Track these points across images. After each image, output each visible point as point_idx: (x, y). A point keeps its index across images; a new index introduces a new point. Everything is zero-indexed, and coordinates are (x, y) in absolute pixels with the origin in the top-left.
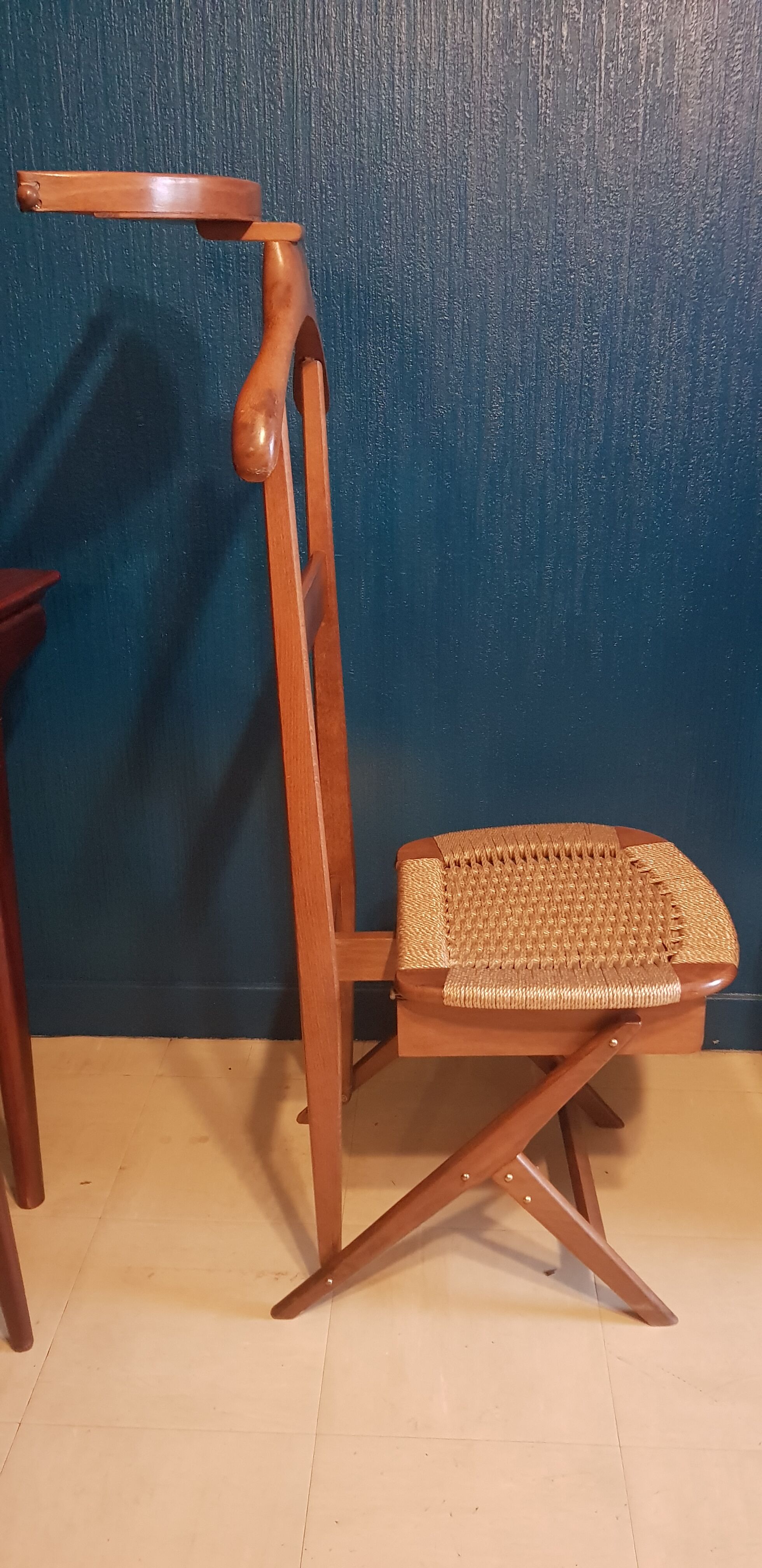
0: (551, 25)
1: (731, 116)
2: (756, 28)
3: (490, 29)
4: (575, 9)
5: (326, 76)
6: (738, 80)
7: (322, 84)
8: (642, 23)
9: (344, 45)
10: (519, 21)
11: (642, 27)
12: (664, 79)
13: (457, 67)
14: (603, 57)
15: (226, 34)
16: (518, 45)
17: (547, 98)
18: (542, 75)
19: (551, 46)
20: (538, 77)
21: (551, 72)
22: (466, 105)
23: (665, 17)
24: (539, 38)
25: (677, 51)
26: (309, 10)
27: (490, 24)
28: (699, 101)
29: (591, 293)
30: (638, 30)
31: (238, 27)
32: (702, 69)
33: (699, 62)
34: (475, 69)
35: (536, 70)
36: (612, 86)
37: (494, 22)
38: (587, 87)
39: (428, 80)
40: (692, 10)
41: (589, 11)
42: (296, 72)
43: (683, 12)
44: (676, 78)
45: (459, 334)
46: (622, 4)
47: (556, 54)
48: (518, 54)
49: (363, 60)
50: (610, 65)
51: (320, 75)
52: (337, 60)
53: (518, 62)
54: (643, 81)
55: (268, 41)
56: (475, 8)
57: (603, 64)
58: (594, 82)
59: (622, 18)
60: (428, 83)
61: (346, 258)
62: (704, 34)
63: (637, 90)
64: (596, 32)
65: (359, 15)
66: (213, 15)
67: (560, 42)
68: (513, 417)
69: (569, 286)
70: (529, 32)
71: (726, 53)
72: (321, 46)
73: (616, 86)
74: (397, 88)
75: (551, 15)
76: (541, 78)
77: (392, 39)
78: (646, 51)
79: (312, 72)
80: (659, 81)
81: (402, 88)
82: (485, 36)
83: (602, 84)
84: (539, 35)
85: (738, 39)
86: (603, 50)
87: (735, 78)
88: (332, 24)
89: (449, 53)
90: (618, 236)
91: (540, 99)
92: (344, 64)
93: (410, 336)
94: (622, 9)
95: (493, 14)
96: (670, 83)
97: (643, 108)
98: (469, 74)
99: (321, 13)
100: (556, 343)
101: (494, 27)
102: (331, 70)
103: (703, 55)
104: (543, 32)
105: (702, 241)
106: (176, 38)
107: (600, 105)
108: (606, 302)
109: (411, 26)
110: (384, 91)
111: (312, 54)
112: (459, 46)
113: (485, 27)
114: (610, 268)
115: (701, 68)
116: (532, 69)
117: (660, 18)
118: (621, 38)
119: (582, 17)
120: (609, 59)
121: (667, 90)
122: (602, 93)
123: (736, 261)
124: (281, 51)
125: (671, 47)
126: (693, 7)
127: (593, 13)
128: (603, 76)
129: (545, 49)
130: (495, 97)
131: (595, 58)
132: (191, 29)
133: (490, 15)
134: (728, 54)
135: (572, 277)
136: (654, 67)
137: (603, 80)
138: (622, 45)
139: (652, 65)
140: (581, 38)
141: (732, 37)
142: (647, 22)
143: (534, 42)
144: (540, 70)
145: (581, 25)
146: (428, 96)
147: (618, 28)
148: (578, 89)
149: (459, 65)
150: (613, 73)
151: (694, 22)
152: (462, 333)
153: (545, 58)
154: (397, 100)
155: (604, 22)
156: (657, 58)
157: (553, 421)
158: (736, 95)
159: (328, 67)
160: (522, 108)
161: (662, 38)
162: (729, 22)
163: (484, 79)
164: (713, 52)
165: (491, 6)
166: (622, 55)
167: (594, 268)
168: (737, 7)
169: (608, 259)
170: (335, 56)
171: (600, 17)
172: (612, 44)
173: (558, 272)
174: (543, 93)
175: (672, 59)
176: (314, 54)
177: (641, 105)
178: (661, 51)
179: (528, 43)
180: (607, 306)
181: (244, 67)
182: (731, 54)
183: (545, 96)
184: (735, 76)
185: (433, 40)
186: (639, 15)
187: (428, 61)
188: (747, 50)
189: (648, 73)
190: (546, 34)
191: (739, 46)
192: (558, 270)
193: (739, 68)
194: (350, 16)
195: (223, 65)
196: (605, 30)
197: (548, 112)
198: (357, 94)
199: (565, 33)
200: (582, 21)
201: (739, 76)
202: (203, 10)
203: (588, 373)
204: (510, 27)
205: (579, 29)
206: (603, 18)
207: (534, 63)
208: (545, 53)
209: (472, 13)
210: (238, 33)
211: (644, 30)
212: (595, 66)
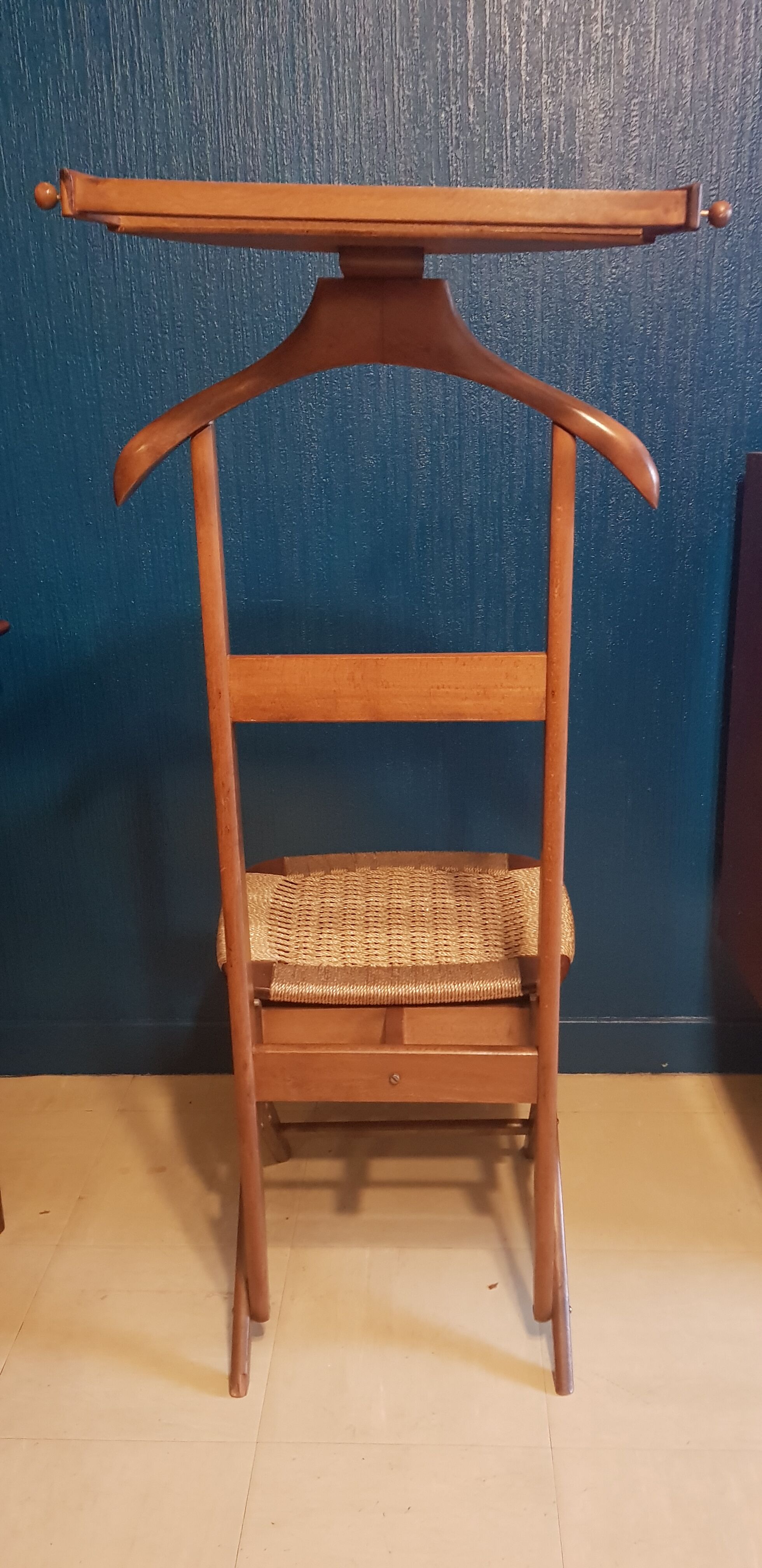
0: (457, 98)
1: (632, 177)
2: (650, 96)
3: (401, 105)
4: (480, 84)
5: (251, 153)
6: (635, 145)
7: (246, 161)
8: (543, 94)
9: (266, 123)
10: (428, 96)
11: (543, 97)
12: (566, 145)
13: (371, 140)
14: (508, 127)
15: (155, 117)
16: (428, 118)
17: (457, 166)
18: (452, 145)
19: (459, 118)
20: (448, 148)
21: (461, 143)
22: (382, 175)
23: (564, 87)
24: (447, 112)
25: (577, 119)
26: (232, 93)
27: (401, 100)
28: (600, 165)
29: (507, 346)
30: (539, 101)
31: (166, 111)
32: (601, 136)
33: (599, 129)
34: (389, 142)
35: (446, 141)
36: (518, 154)
37: (404, 98)
38: (495, 155)
39: (345, 154)
40: (589, 81)
41: (493, 85)
42: (221, 150)
43: (581, 83)
44: (578, 144)
45: (384, 389)
46: (523, 77)
47: (465, 127)
48: (428, 127)
49: (284, 137)
50: (515, 134)
51: (244, 151)
52: (260, 137)
53: (428, 134)
54: (546, 148)
55: (194, 121)
56: (386, 85)
57: (508, 133)
58: (501, 151)
59: (524, 90)
60: (345, 156)
61: (276, 320)
62: (602, 102)
63: (541, 157)
64: (501, 104)
65: (278, 95)
66: (143, 101)
67: (467, 114)
68: (440, 465)
69: (487, 340)
70: (436, 105)
71: (623, 120)
72: (244, 125)
73: (521, 154)
74: (317, 162)
75: (458, 89)
76: (451, 149)
77: (310, 117)
78: (548, 120)
79: (237, 150)
80: (561, 147)
81: (322, 162)
82: (396, 111)
83: (509, 152)
84: (447, 109)
85: (634, 105)
86: (508, 121)
87: (634, 142)
88: (254, 105)
89: (364, 128)
90: (530, 293)
91: (451, 167)
92: (266, 141)
93: (339, 392)
94: (524, 82)
95: (404, 91)
96: (572, 149)
97: (548, 173)
98: (383, 147)
99: (243, 95)
100: (477, 394)
101: (405, 102)
102: (254, 147)
103: (602, 122)
104: (451, 106)
105: (610, 294)
106: (109, 121)
107: (508, 171)
108: (521, 355)
109: (328, 104)
110: (304, 165)
111: (236, 133)
112: (373, 121)
113: (397, 102)
114: (524, 323)
115: (600, 134)
116: (443, 140)
117: (560, 89)
118: (524, 110)
119: (487, 91)
120: (513, 129)
121: (570, 155)
122: (509, 160)
123: (643, 312)
124: (207, 131)
125: (571, 116)
126: (590, 79)
127: (496, 86)
128: (509, 144)
129: (454, 121)
130: (409, 168)
131: (501, 128)
132: (123, 113)
133: (401, 92)
134: (625, 120)
135: (489, 332)
136: (557, 135)
137: (509, 149)
138: (525, 116)
139: (555, 133)
140: (486, 110)
141: (628, 105)
142: (548, 93)
143: (443, 115)
144: (450, 141)
145: (486, 98)
146: (346, 169)
147: (520, 99)
148: (486, 157)
149: (374, 139)
150: (518, 142)
151: (592, 91)
152: (388, 388)
153: (454, 130)
154: (318, 173)
155: (508, 95)
156: (559, 127)
157: (477, 468)
158: (635, 158)
159: (251, 144)
160: (434, 177)
161: (562, 108)
162: (625, 91)
163: (397, 151)
164: (611, 118)
165: (401, 83)
166: (525, 124)
167: (509, 323)
168: (631, 77)
169: (522, 314)
170: (258, 135)
171: (504, 90)
172: (516, 115)
173: (476, 328)
174: (454, 162)
175: (573, 129)
176: (238, 133)
177: (546, 170)
178: (562, 119)
179: (437, 117)
180: (523, 358)
181: (174, 147)
182: (627, 121)
183: (455, 165)
184: (632, 140)
185: (349, 116)
186: (540, 87)
187: (345, 137)
188: (642, 116)
189: (550, 140)
190: (453, 107)
191: (634, 113)
192: (475, 326)
193: (636, 133)
194: (270, 96)
195: (154, 146)
196: (508, 102)
197: (459, 179)
198: (279, 168)
199: (472, 107)
200: (487, 94)
201: (637, 141)
202: (133, 96)
203: (508, 421)
204: (419, 103)
205: (484, 102)
206: (507, 91)
207: (443, 134)
208: (454, 125)
209: (383, 90)
210: (167, 117)
211: (545, 100)
212: (501, 135)
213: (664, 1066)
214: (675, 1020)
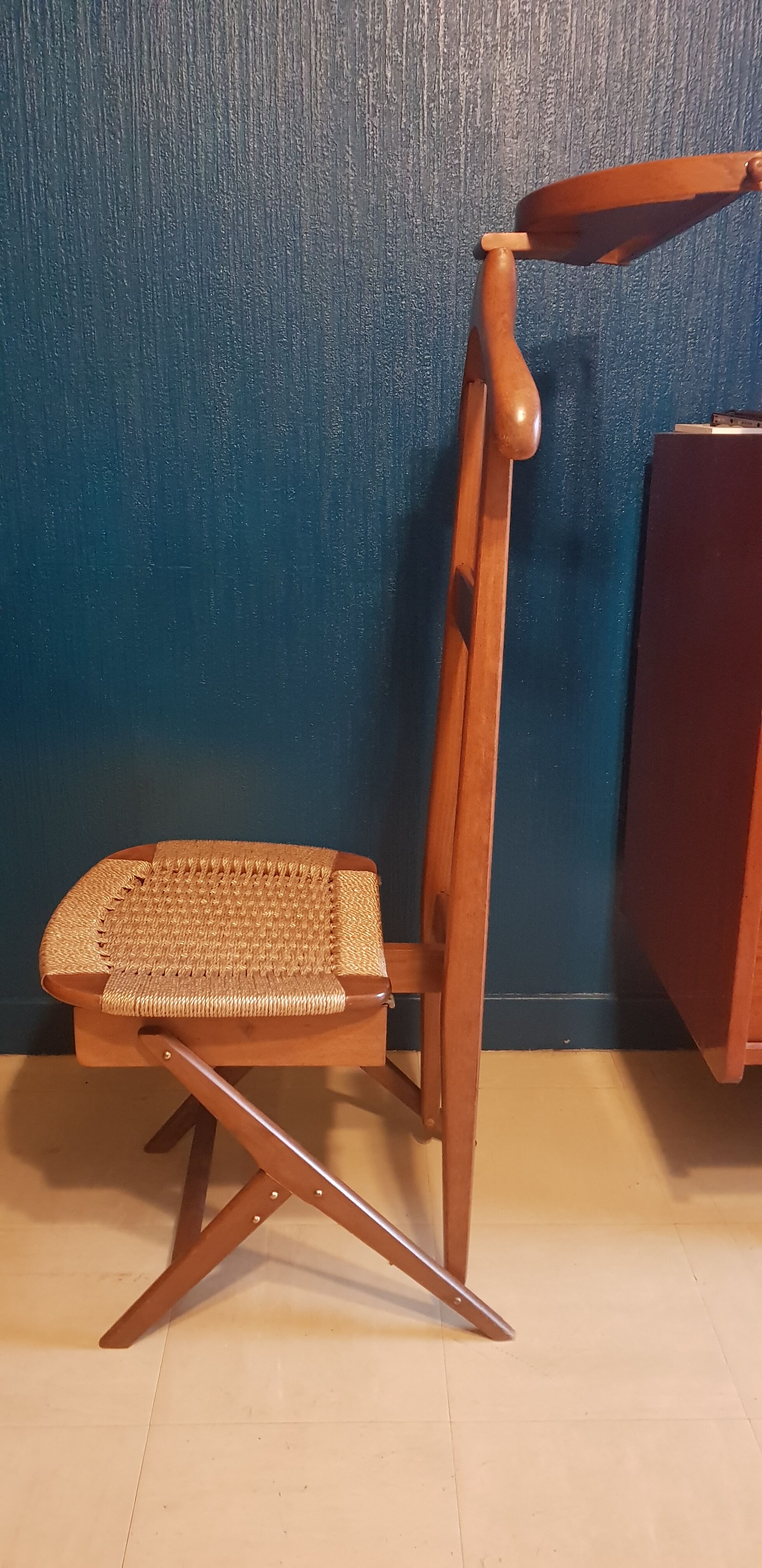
0: (375, 66)
1: (547, 156)
2: (566, 74)
3: (318, 69)
4: (397, 52)
5: (164, 110)
6: (551, 122)
7: (159, 117)
8: (460, 66)
9: (180, 80)
10: (345, 62)
11: (460, 70)
12: (482, 119)
13: (288, 103)
14: (425, 98)
15: (66, 68)
16: (346, 84)
17: (374, 134)
18: (369, 113)
19: (376, 86)
20: (365, 115)
21: (377, 111)
22: (298, 139)
23: (481, 61)
24: (364, 78)
25: (494, 93)
26: (145, 47)
27: (318, 64)
28: (516, 141)
29: (421, 318)
30: (456, 74)
31: (77, 61)
32: (517, 112)
33: (515, 105)
34: (305, 106)
35: (362, 109)
36: (434, 125)
37: (322, 63)
38: (411, 125)
39: (261, 116)
40: (506, 56)
41: (411, 54)
42: (134, 105)
43: (498, 58)
44: (494, 119)
45: (298, 355)
46: (441, 49)
47: (382, 94)
48: (345, 93)
49: (198, 95)
50: (432, 105)
51: (157, 108)
52: (174, 94)
53: (345, 100)
54: (463, 120)
55: (106, 74)
56: (303, 49)
57: (425, 104)
58: (418, 121)
59: (442, 62)
60: (261, 118)
61: (187, 281)
62: (518, 78)
63: (458, 129)
64: (418, 73)
65: (193, 52)
66: (53, 50)
67: (384, 82)
68: (352, 436)
69: (401, 311)
70: (353, 70)
71: (539, 96)
72: (158, 80)
73: (438, 125)
74: (231, 122)
75: (376, 57)
76: (367, 116)
77: (225, 76)
78: (465, 93)
79: (150, 106)
80: (478, 121)
81: (237, 123)
82: (313, 75)
83: (425, 123)
84: (364, 76)
85: (550, 83)
86: (425, 92)
87: (549, 120)
88: (168, 61)
89: (280, 90)
90: (445, 265)
91: (367, 135)
92: (180, 98)
93: (251, 357)
94: (441, 54)
95: (321, 56)
96: (488, 124)
97: (464, 146)
98: (299, 111)
99: (157, 49)
100: (391, 364)
101: (322, 67)
102: (168, 103)
103: (518, 98)
104: (369, 73)
105: (523, 271)
106: (17, 71)
107: (424, 142)
108: (436, 327)
109: (244, 64)
110: (219, 125)
111: (149, 88)
112: (290, 84)
113: (314, 67)
114: (439, 295)
115: (517, 109)
116: (359, 107)
117: (477, 62)
118: (441, 81)
119: (404, 60)
120: (431, 100)
121: (486, 129)
122: (426, 130)
123: (556, 290)
124: (119, 85)
125: (488, 90)
126: (507, 53)
127: (414, 56)
128: (426, 115)
129: (371, 89)
130: (325, 133)
131: (418, 98)
132: (32, 62)
133: (318, 56)
134: (541, 97)
135: (404, 302)
136: (473, 108)
137: (425, 119)
138: (442, 87)
139: (471, 106)
140: (404, 79)
141: (544, 81)
142: (465, 66)
143: (360, 82)
144: (367, 109)
145: (404, 68)
146: (261, 130)
147: (438, 70)
148: (403, 126)
149: (290, 102)
150: (435, 113)
151: (509, 66)
152: (301, 354)
153: (371, 97)
154: (232, 134)
155: (425, 65)
156: (476, 100)
157: (391, 439)
158: (549, 136)
159: (165, 101)
160: (350, 144)
161: (480, 81)
162: (541, 68)
163: (314, 115)
164: (527, 95)
165: (319, 47)
166: (442, 96)
167: (424, 294)
168: (547, 54)
169: (436, 286)
170: (172, 90)
171: (421, 61)
172: (433, 85)
173: (390, 298)
174: (370, 130)
175: (490, 103)
176: (152, 89)
177: (462, 143)
178: (479, 93)
179: (354, 84)
180: (438, 331)
181: (84, 99)
182: (543, 98)
183: (371, 133)
184: (548, 117)
185: (265, 78)
186: (457, 59)
187: (261, 98)
188: (558, 94)
189: (467, 114)
190: (371, 74)
191: (550, 91)
192: (390, 296)
193: (552, 110)
194: (185, 53)
195: (64, 97)
196: (426, 74)
197: (375, 147)
198: (193, 126)
199: (389, 75)
200: (404, 64)
201: (552, 119)
202: (43, 45)
203: (422, 394)
204: (337, 68)
205: (402, 71)
206: (424, 61)
207: (360, 101)
208: (371, 93)
209: (300, 53)
210: (78, 68)
211: (462, 73)
212: (418, 105)
213: (566, 1042)
214: (576, 996)
